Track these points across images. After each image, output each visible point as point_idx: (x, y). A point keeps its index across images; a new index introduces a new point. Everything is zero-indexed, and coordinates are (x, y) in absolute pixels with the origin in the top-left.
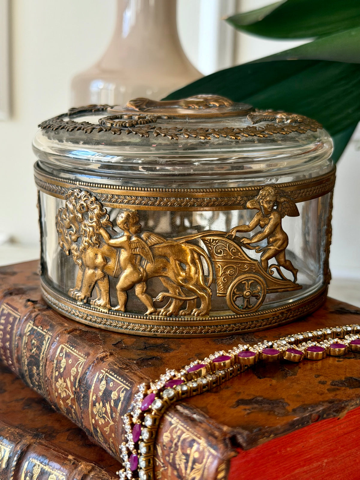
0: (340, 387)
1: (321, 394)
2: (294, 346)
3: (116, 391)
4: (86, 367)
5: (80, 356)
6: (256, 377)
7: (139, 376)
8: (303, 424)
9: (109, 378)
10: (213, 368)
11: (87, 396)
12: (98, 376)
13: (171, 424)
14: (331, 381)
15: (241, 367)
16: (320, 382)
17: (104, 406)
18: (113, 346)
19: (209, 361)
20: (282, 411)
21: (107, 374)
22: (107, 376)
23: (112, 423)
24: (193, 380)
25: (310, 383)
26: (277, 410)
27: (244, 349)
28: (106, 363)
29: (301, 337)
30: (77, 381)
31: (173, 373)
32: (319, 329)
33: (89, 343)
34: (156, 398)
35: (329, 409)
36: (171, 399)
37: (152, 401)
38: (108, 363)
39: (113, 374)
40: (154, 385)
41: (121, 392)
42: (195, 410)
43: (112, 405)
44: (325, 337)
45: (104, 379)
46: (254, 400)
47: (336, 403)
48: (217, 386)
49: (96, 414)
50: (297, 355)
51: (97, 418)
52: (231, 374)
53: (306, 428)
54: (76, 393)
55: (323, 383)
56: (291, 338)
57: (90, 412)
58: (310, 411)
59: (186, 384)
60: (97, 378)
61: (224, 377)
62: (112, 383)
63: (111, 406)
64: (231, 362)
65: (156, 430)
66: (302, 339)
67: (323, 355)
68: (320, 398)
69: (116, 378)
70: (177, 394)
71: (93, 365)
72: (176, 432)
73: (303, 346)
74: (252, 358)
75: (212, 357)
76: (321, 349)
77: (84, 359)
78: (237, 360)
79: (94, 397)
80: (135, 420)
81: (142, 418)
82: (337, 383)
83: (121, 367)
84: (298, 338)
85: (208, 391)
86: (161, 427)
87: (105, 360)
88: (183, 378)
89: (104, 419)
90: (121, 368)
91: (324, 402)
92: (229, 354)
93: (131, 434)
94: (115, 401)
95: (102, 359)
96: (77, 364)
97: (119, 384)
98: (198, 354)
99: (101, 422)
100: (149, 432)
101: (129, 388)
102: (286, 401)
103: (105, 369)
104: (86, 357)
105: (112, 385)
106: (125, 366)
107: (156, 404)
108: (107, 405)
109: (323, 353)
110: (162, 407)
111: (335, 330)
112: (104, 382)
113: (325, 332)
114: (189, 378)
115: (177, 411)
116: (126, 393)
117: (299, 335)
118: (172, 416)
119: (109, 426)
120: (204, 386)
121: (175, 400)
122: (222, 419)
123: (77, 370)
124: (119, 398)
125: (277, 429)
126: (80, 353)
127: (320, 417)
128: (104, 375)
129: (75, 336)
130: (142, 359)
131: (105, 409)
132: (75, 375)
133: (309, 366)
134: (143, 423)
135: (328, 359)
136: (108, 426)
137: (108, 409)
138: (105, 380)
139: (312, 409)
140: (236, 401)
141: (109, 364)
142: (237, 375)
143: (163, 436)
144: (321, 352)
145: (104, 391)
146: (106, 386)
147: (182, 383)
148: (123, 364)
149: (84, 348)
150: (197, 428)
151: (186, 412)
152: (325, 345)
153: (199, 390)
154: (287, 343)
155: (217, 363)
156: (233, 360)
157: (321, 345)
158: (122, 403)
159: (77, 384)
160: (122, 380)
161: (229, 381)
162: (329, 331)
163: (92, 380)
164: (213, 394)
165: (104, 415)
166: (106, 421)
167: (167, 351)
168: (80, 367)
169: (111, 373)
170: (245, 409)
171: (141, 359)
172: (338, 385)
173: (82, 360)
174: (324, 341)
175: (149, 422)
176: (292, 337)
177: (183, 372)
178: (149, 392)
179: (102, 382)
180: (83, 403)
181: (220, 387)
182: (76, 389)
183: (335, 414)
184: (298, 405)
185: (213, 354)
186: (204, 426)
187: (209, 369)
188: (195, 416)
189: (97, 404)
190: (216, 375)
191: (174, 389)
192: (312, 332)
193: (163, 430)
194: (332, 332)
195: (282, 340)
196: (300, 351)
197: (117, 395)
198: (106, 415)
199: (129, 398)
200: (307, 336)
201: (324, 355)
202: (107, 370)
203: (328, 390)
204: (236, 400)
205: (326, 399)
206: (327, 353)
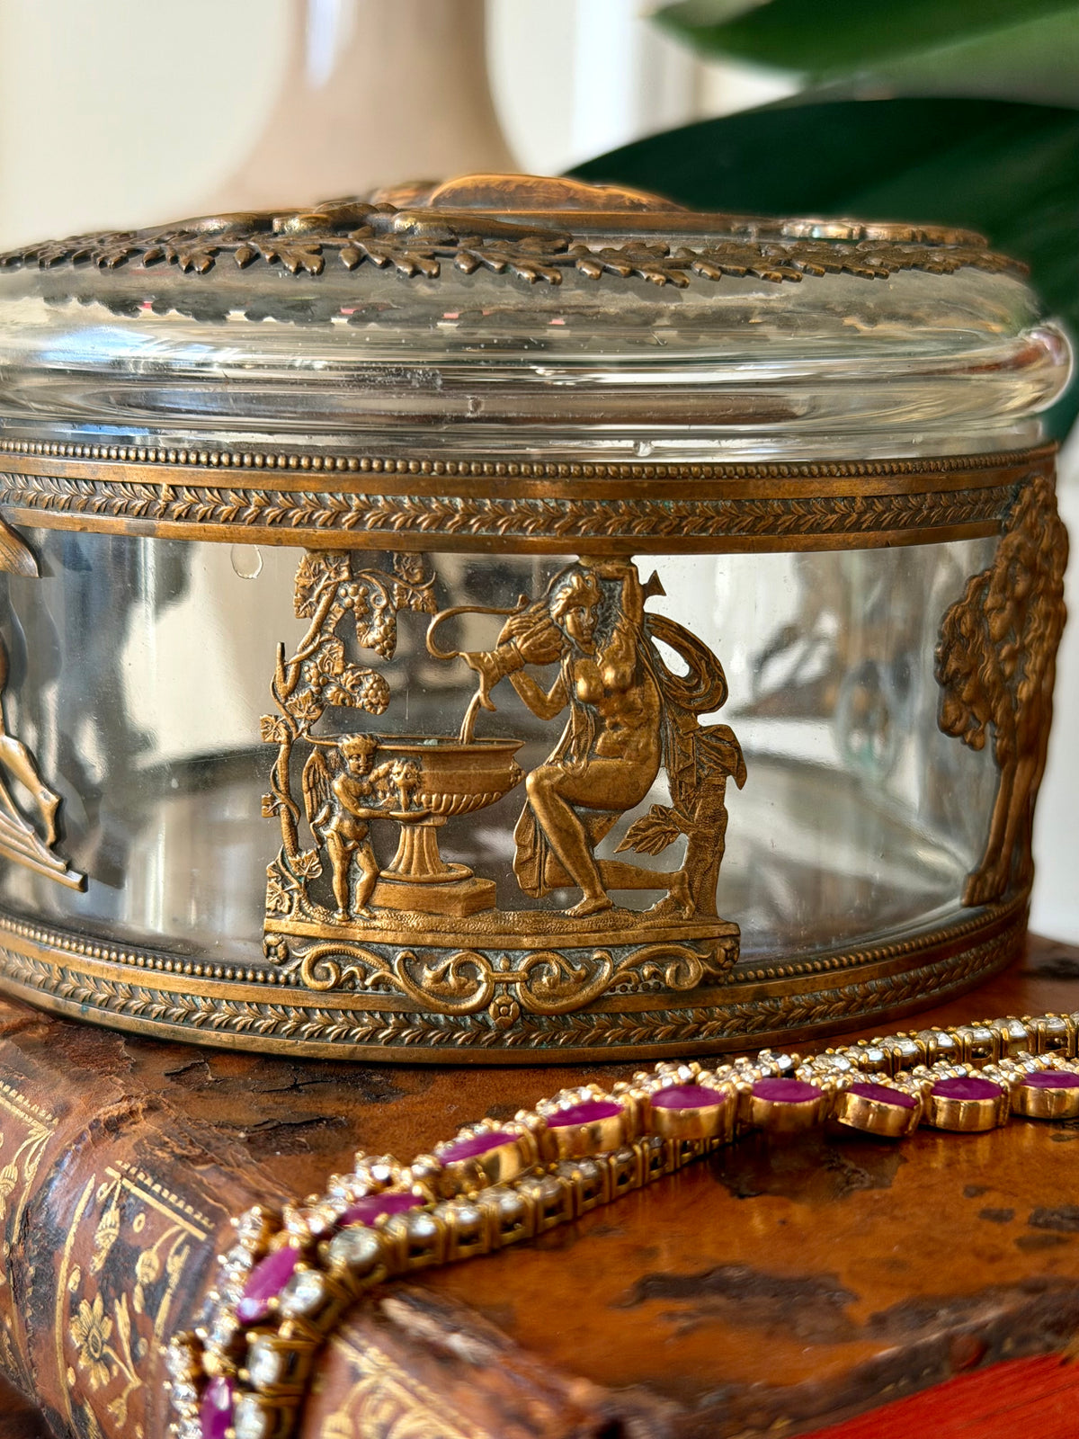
0: (1070, 1231)
1: (993, 1259)
2: (881, 1079)
3: (155, 1248)
4: (52, 1159)
5: (34, 1116)
6: (723, 1192)
7: (246, 1188)
8: (915, 1378)
9: (132, 1200)
10: (549, 1148)
11: (46, 1276)
12: (94, 1191)
13: (356, 1376)
14: (1032, 1211)
15: (664, 1152)
16: (987, 1214)
17: (108, 1312)
18: (168, 1079)
19: (532, 1121)
20: (830, 1323)
21: (125, 1182)
22: (125, 1191)
23: (134, 1382)
24: (460, 1197)
25: (946, 1218)
26: (805, 1320)
27: (677, 1081)
28: (125, 1139)
29: (907, 1047)
30: (18, 1217)
31: (382, 1172)
32: (981, 1020)
33: (77, 1068)
34: (300, 1267)
35: (1026, 1316)
36: (361, 1270)
37: (286, 1280)
38: (135, 1140)
39: (148, 1182)
40: (297, 1215)
41: (172, 1251)
42: (458, 1316)
43: (138, 1309)
44: (1001, 1048)
45: (114, 1204)
46: (711, 1280)
47: (1056, 1291)
48: (563, 1224)
49: (81, 1347)
50: (891, 1107)
51: (82, 1363)
52: (623, 1179)
53: (930, 1399)
54: (12, 1265)
55: (1000, 1217)
56: (868, 1051)
57: (58, 1339)
58: (946, 1325)
59: (430, 1212)
60: (88, 1202)
61: (592, 1189)
62: (142, 1217)
63: (131, 1311)
64: (623, 1130)
65: (294, 1401)
66: (913, 1054)
67: (997, 1116)
68: (989, 1275)
69: (159, 1198)
70: (388, 1253)
71: (77, 1150)
72: (375, 1411)
73: (918, 1077)
74: (709, 1116)
75: (547, 1108)
76: (987, 1089)
77: (49, 1128)
78: (648, 1122)
79: (76, 1277)
80: (213, 1361)
81: (239, 1352)
82: (1056, 1217)
83: (185, 1152)
84: (897, 1052)
85: (521, 1243)
86: (318, 1389)
87: (124, 1129)
88: (418, 1190)
89: (106, 1365)
90: (181, 1158)
91: (1004, 1288)
92: (617, 1098)
93: (197, 1422)
94: (147, 1288)
95: (114, 1126)
96: (20, 1150)
97: (167, 1218)
98: (499, 1107)
99: (98, 1379)
100: (264, 1408)
101: (202, 1236)
102: (845, 1282)
103: (119, 1163)
104: (56, 1122)
105: (142, 1224)
106: (198, 1151)
107: (298, 1289)
108: (117, 1309)
109: (996, 1108)
110: (325, 1303)
111: (1041, 1027)
112: (112, 1216)
113: (1004, 1032)
114: (443, 1187)
115: (384, 1322)
116: (190, 1257)
117: (900, 1039)
118: (363, 1343)
119: (125, 1395)
120: (507, 1222)
121: (379, 1274)
122: (570, 1353)
123: (20, 1173)
124: (163, 1277)
125: (806, 1398)
126: (35, 1108)
127: (984, 1350)
128: (115, 1187)
129: (27, 1047)
130: (275, 1124)
131: (110, 1324)
132: (11, 1194)
133: (940, 1156)
134: (244, 1374)
135: (1015, 1128)
136: (121, 1396)
137: (120, 1324)
138: (117, 1207)
139: (953, 1317)
140: (632, 1281)
141: (136, 1144)
142: (646, 1185)
143: (319, 1427)
144: (989, 1102)
145: (111, 1251)
146: (120, 1229)
147: (415, 1208)
148: (192, 1143)
149: (54, 1086)
150: (463, 1389)
151: (422, 1324)
152: (1003, 1074)
153: (485, 1236)
154: (853, 1065)
155: (561, 1130)
156: (633, 1120)
157: (990, 1074)
158: (174, 1296)
159: (17, 1227)
160: (181, 1205)
161: (614, 1207)
162: (1017, 1030)
163: (69, 1211)
164: (543, 1255)
165: (107, 1350)
166: (115, 1373)
167: (378, 1097)
168: (31, 1161)
169: (141, 1176)
170: (671, 1316)
171: (269, 1126)
172: (1060, 1226)
173: (40, 1134)
174: (1000, 1062)
175: (265, 1367)
176: (875, 1046)
177: (425, 1163)
178: (276, 1244)
179: (105, 1216)
180: (33, 1305)
181: (576, 1229)
182: (12, 1249)
183: (1049, 1337)
184: (897, 1298)
185: (553, 1096)
186: (490, 1380)
187: (531, 1154)
188: (457, 1342)
189: (84, 1307)
190: (557, 1176)
191: (382, 1230)
192: (951, 1029)
193: (324, 1405)
194: (1030, 1032)
195: (833, 1055)
196: (903, 1093)
197: (156, 1264)
198: (115, 1349)
199: (202, 1273)
200: (932, 1046)
201: (1001, 1115)
202: (126, 1167)
203: (1021, 1243)
204: (636, 1277)
205: (1015, 1277)
206: (1012, 1110)
